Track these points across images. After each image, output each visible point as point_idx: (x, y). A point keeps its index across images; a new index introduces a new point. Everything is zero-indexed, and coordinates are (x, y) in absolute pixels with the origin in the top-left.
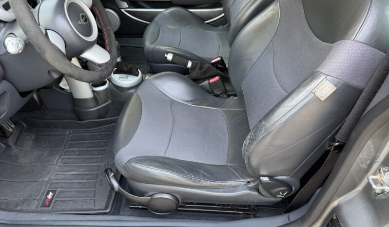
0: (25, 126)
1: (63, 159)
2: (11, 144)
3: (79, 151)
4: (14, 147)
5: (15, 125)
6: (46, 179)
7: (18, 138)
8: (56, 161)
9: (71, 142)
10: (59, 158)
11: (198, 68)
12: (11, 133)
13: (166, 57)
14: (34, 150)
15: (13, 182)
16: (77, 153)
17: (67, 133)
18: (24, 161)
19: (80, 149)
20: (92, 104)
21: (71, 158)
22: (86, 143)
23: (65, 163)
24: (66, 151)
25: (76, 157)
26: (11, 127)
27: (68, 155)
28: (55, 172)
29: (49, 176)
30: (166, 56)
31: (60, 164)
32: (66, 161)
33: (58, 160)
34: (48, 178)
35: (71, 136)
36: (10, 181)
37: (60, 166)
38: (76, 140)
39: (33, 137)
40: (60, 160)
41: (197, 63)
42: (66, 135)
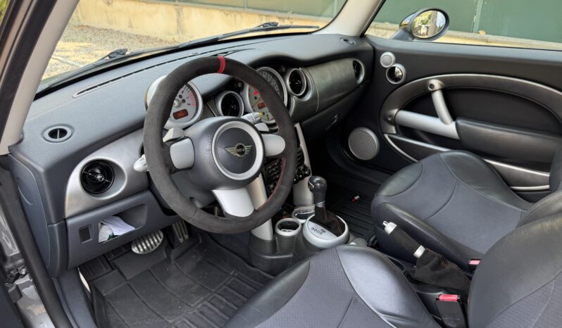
0: (201, 241)
1: (205, 306)
2: (172, 257)
3: (227, 305)
4: (173, 262)
5: (189, 236)
6: (170, 321)
7: (182, 254)
8: (196, 303)
9: (227, 288)
10: (202, 302)
11: (431, 264)
12: (180, 244)
13: (384, 226)
14: (189, 276)
15: (145, 303)
16: (222, 307)
17: (231, 273)
18: (172, 284)
19: (228, 303)
20: (268, 249)
21: (212, 310)
22: (240, 298)
23: (202, 313)
24: (214, 297)
25: (217, 310)
26: (184, 238)
27: (212, 304)
28: (184, 317)
29: (177, 318)
30: (384, 224)
31: (196, 311)
32: (205, 310)
33: (198, 304)
34: (173, 321)
35: (232, 279)
36: (143, 301)
37: (194, 313)
38: (233, 289)
39: (199, 260)
40: (200, 305)
41: (434, 256)
42: (228, 275)
